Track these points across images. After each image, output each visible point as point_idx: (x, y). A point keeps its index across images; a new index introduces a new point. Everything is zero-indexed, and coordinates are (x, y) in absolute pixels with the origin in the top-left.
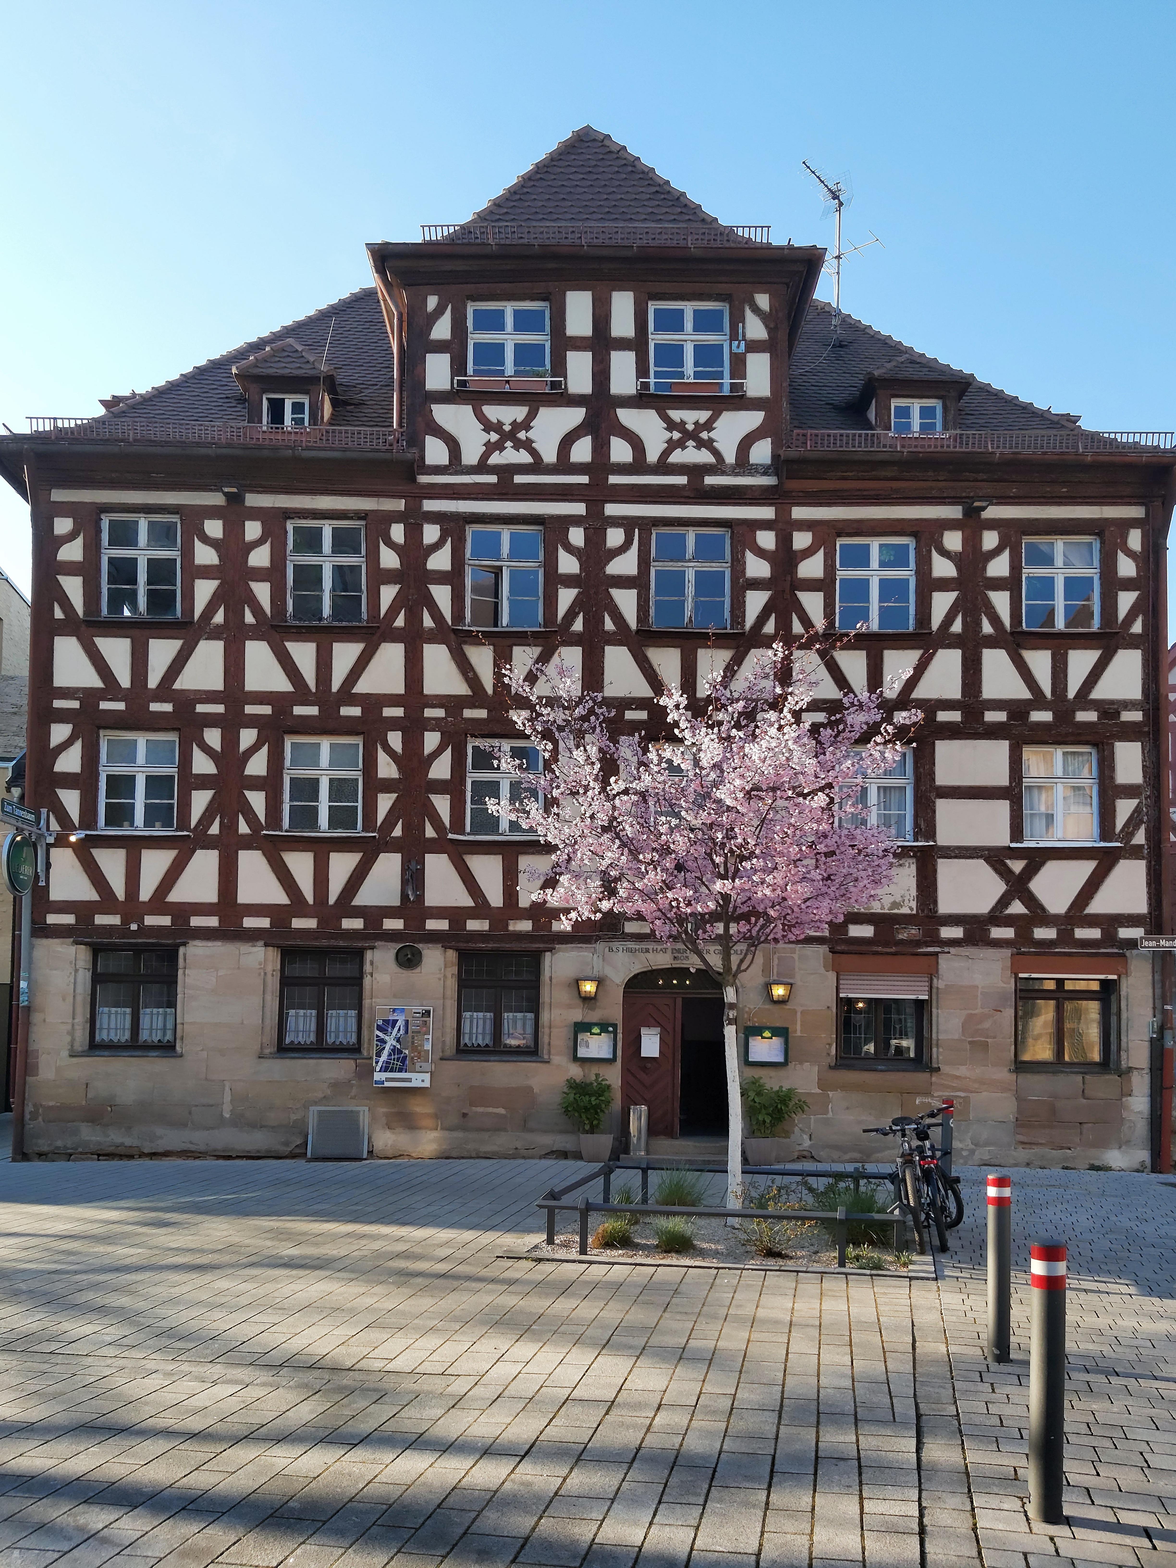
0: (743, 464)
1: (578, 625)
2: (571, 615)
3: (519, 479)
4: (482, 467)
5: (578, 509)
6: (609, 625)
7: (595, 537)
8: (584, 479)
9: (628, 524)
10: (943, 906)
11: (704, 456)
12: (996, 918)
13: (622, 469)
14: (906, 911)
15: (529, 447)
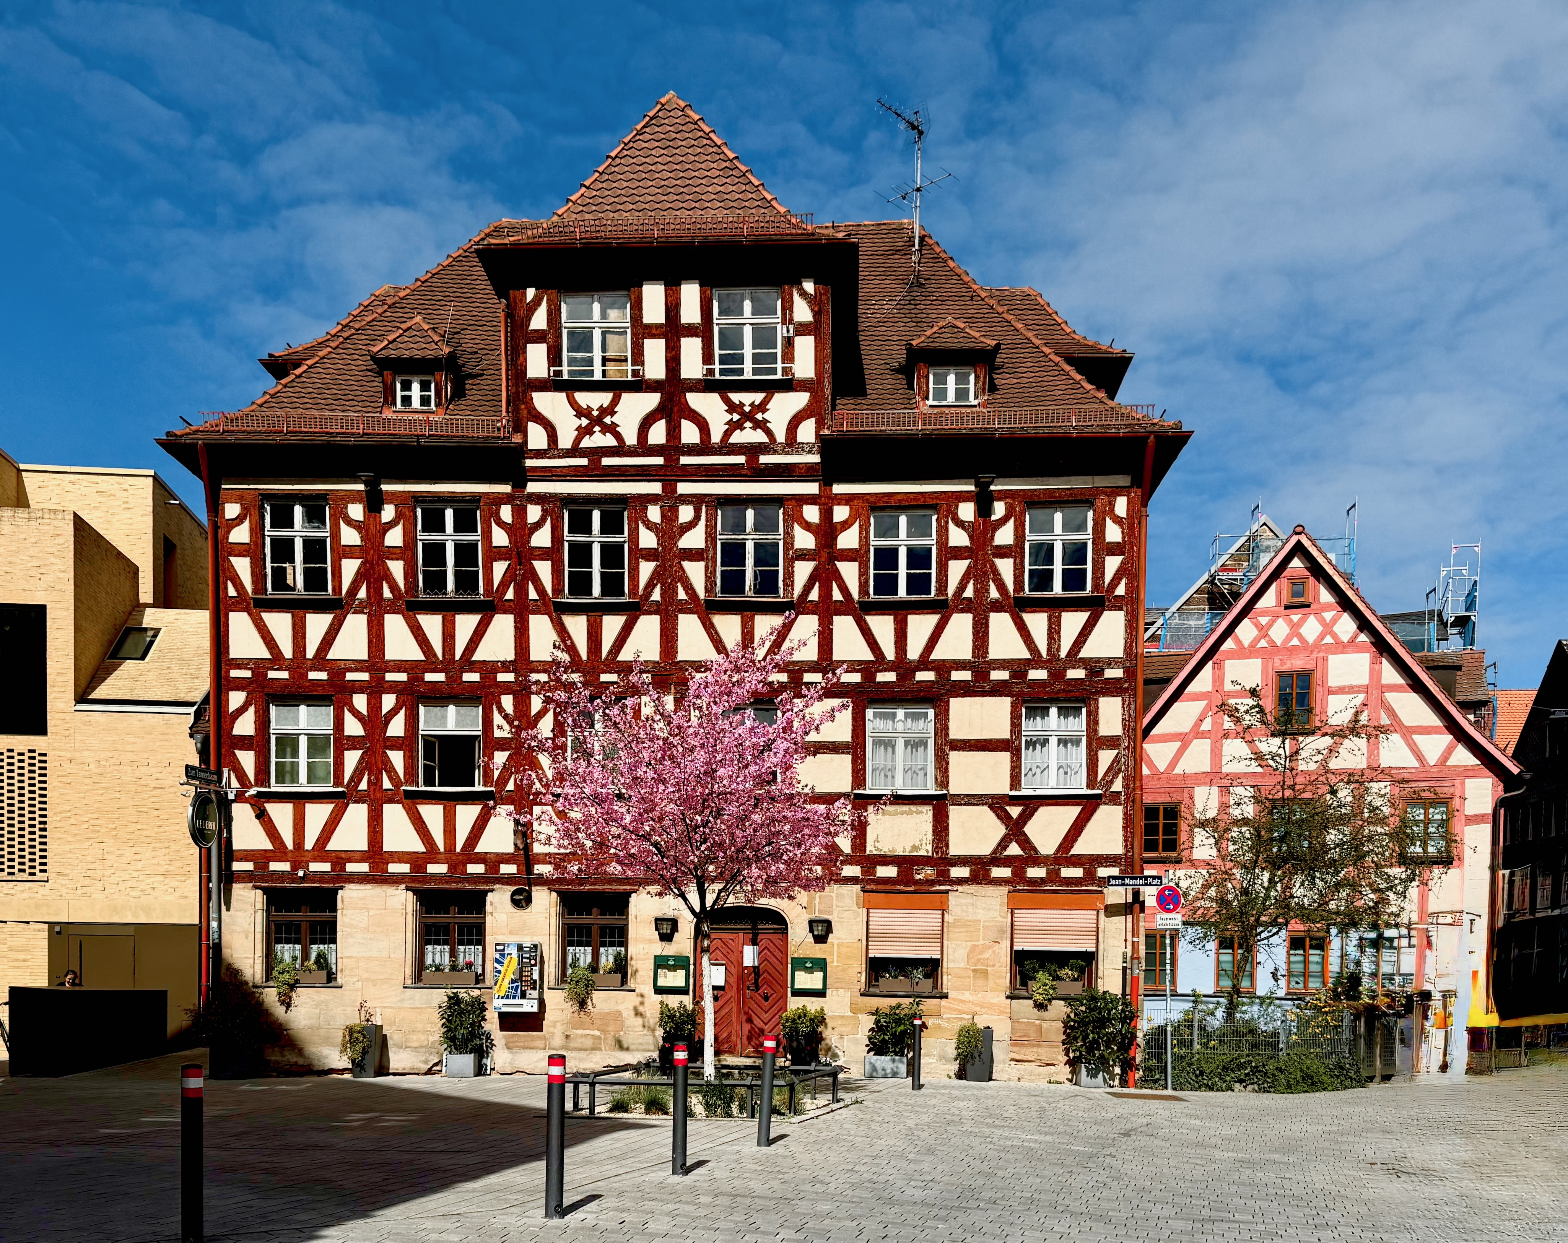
0: (791, 443)
1: (656, 596)
2: (650, 586)
3: (606, 461)
4: (575, 451)
5: (655, 488)
6: (682, 595)
7: (669, 515)
8: (659, 461)
9: (697, 500)
10: (955, 849)
11: (760, 437)
12: (996, 859)
13: (692, 450)
14: (922, 853)
15: (612, 429)
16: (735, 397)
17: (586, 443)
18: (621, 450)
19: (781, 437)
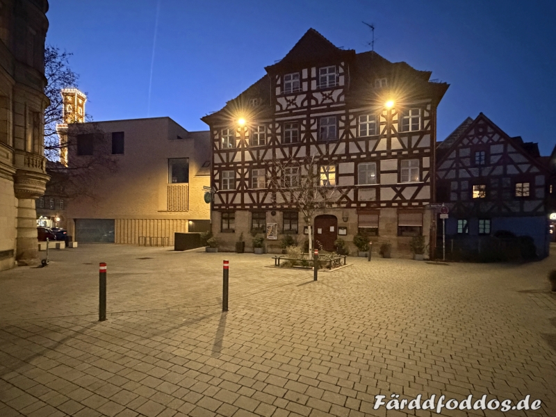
0: (338, 102)
1: (305, 141)
2: (304, 139)
3: (294, 111)
4: (287, 110)
5: (305, 116)
6: (311, 140)
7: (308, 122)
8: (306, 110)
9: (314, 118)
10: (382, 199)
11: (330, 101)
12: (394, 201)
13: (314, 106)
14: (373, 200)
15: (295, 104)
16: (324, 93)
17: (289, 108)
18: (297, 108)
19: (336, 101)
